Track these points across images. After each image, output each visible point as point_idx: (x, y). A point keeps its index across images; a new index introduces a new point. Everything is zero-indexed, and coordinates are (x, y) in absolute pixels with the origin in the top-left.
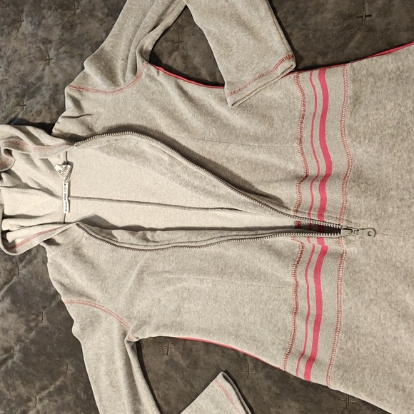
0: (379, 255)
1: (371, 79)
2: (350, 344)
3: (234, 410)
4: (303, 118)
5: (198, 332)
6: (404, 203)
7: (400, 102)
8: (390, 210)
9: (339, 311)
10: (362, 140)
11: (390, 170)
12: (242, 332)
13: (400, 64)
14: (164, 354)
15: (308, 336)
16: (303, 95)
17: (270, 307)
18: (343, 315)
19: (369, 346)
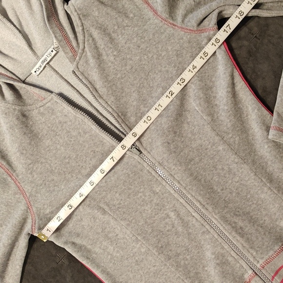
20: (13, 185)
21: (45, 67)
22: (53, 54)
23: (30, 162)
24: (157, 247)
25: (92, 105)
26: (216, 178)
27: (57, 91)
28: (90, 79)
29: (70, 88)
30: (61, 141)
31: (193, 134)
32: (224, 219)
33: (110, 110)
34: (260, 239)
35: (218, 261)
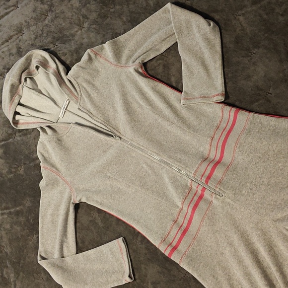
0: (229, 211)
1: (260, 125)
2: (198, 248)
3: (121, 258)
4: (218, 128)
5: (116, 212)
6: (252, 191)
7: (270, 143)
8: (244, 192)
9: (199, 230)
10: (244, 153)
11: (252, 173)
12: (142, 221)
13: (277, 124)
14: (90, 216)
15: (177, 236)
16: (223, 116)
17: (162, 214)
18: (200, 233)
19: (207, 252)
20: (61, 181)
21: (65, 112)
22: (67, 103)
23: (67, 164)
24: (140, 186)
25: (92, 123)
26: (162, 138)
27: (74, 122)
28: (87, 109)
29: (79, 118)
30: (80, 147)
31: (145, 118)
32: (170, 157)
33: (100, 121)
34: (190, 161)
35: (172, 181)
